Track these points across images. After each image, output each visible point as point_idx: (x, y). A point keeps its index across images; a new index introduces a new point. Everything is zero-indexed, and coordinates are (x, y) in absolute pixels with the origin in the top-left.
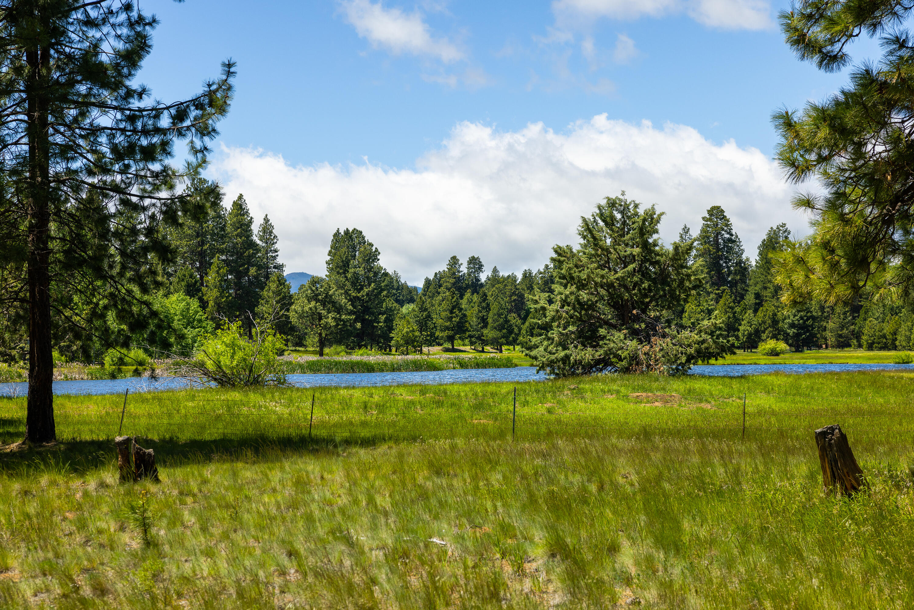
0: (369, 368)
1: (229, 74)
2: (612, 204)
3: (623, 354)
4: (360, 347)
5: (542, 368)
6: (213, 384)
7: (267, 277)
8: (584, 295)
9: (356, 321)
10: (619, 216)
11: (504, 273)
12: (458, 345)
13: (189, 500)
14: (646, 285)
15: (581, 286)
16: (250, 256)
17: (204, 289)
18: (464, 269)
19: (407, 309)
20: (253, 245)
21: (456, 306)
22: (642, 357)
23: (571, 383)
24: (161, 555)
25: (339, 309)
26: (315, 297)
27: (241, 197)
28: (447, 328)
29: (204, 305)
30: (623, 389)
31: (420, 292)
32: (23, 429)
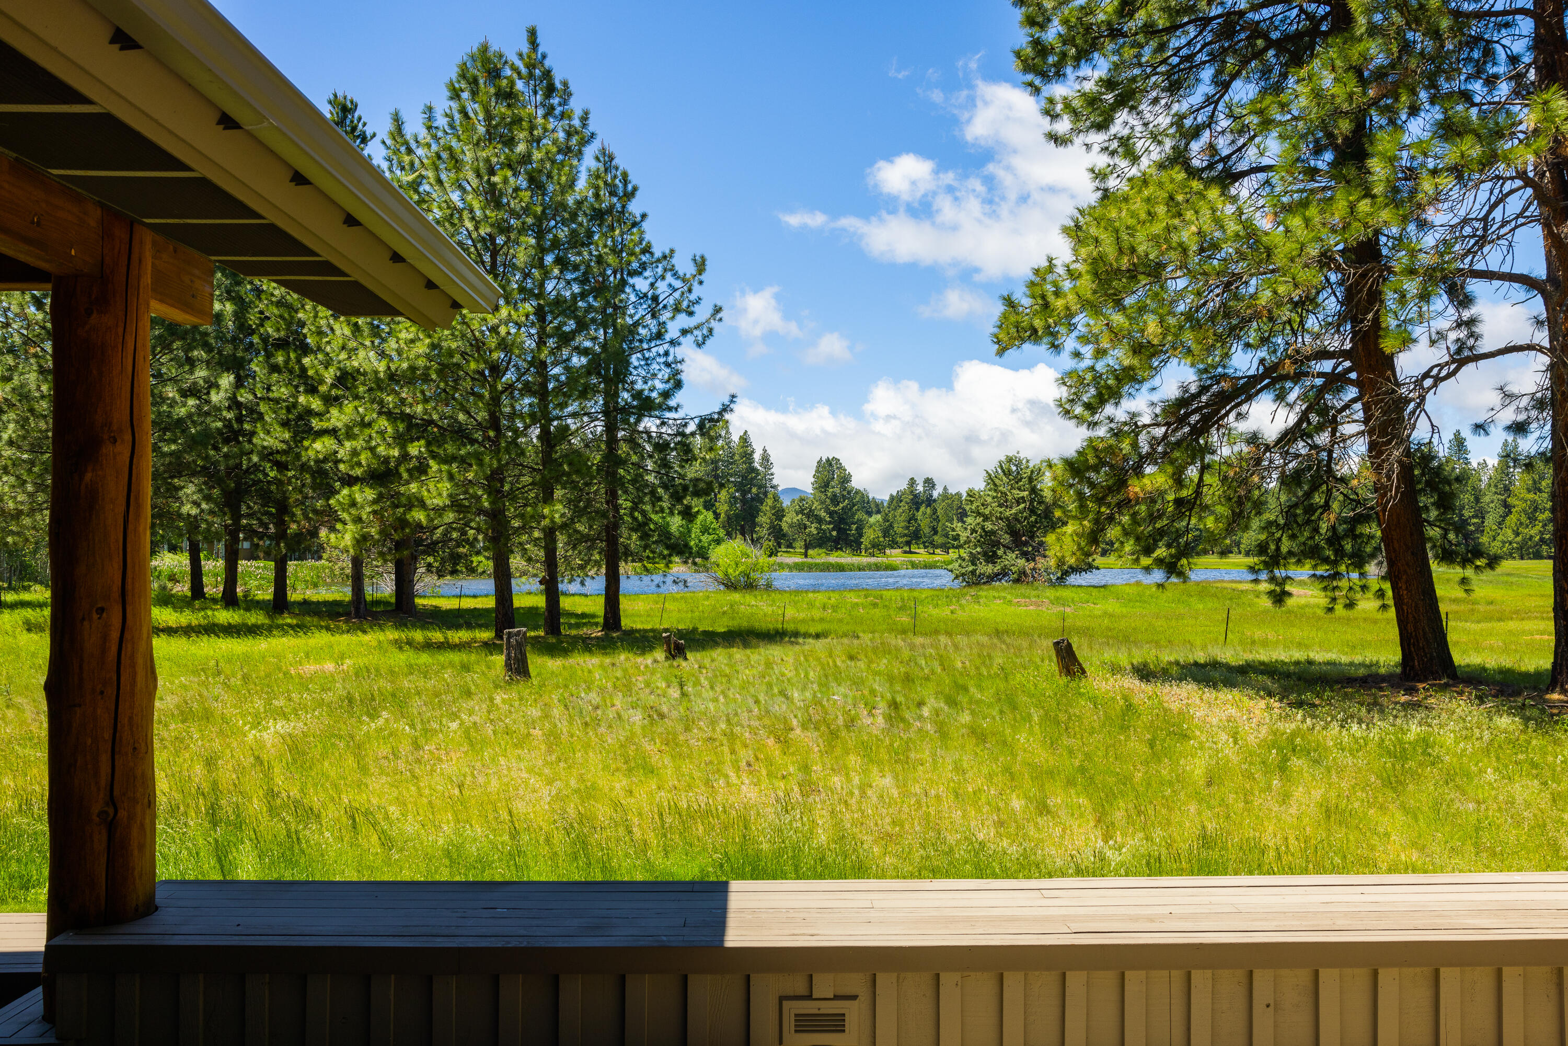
0: (841, 568)
1: (732, 401)
2: (1010, 460)
3: (1014, 569)
4: (837, 549)
5: (957, 577)
6: (722, 587)
7: (766, 494)
8: (989, 526)
9: (833, 529)
10: (1014, 468)
11: (952, 491)
12: (914, 548)
13: (704, 671)
14: (1033, 519)
15: (986, 518)
16: (752, 479)
17: (717, 504)
18: (920, 488)
19: (875, 518)
20: (754, 470)
21: (913, 518)
22: (1029, 571)
23: (972, 591)
24: (689, 701)
25: (820, 520)
26: (801, 511)
27: (746, 432)
28: (905, 535)
29: (717, 516)
30: (1009, 597)
31: (885, 504)
32: (601, 620)
